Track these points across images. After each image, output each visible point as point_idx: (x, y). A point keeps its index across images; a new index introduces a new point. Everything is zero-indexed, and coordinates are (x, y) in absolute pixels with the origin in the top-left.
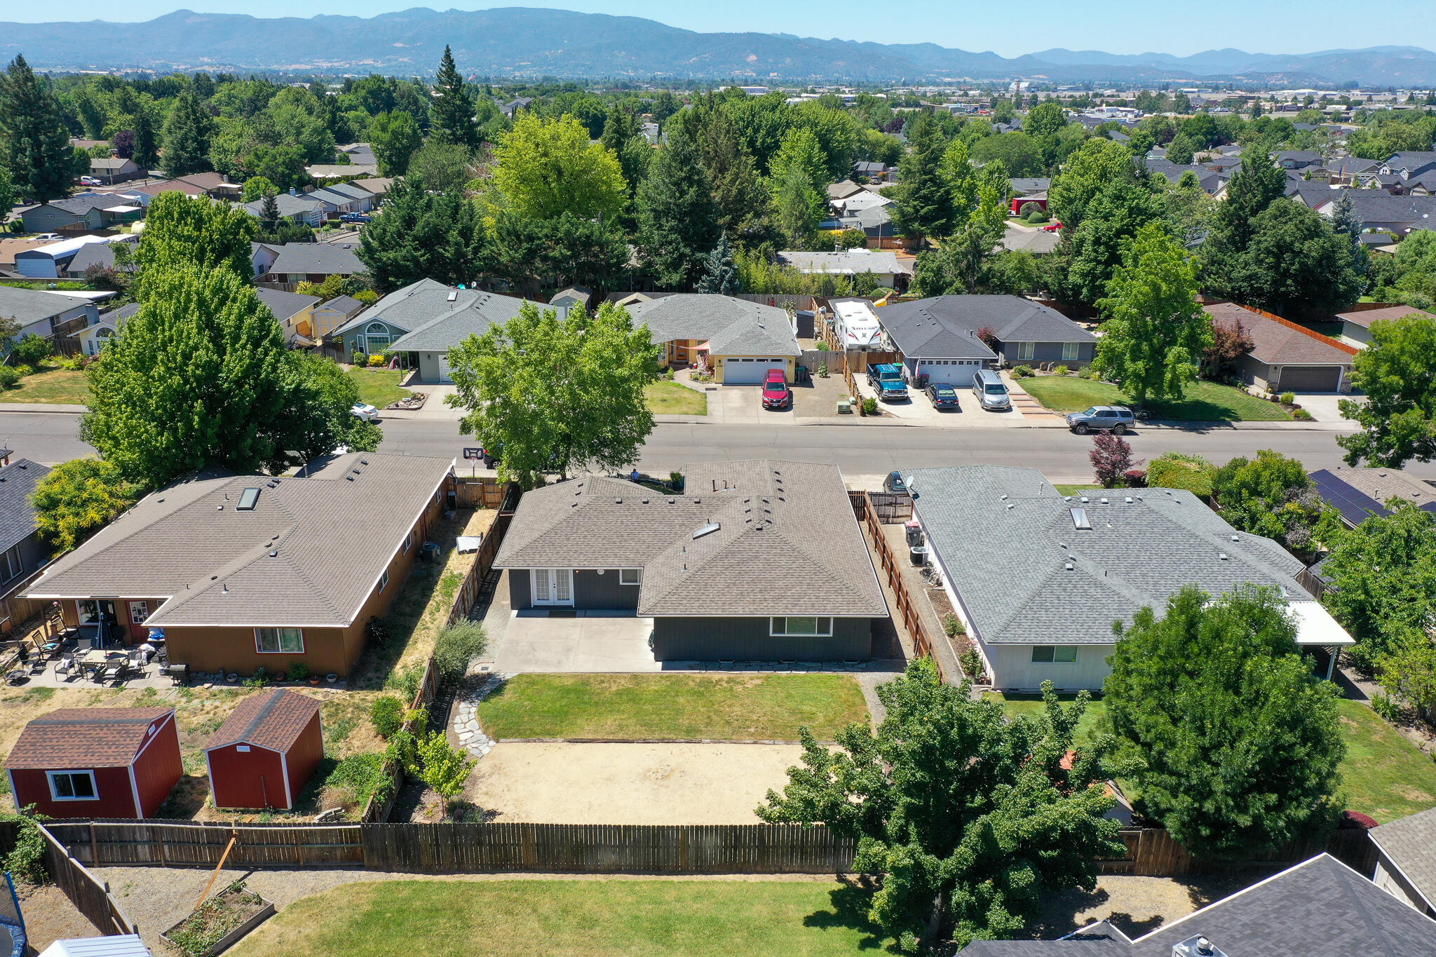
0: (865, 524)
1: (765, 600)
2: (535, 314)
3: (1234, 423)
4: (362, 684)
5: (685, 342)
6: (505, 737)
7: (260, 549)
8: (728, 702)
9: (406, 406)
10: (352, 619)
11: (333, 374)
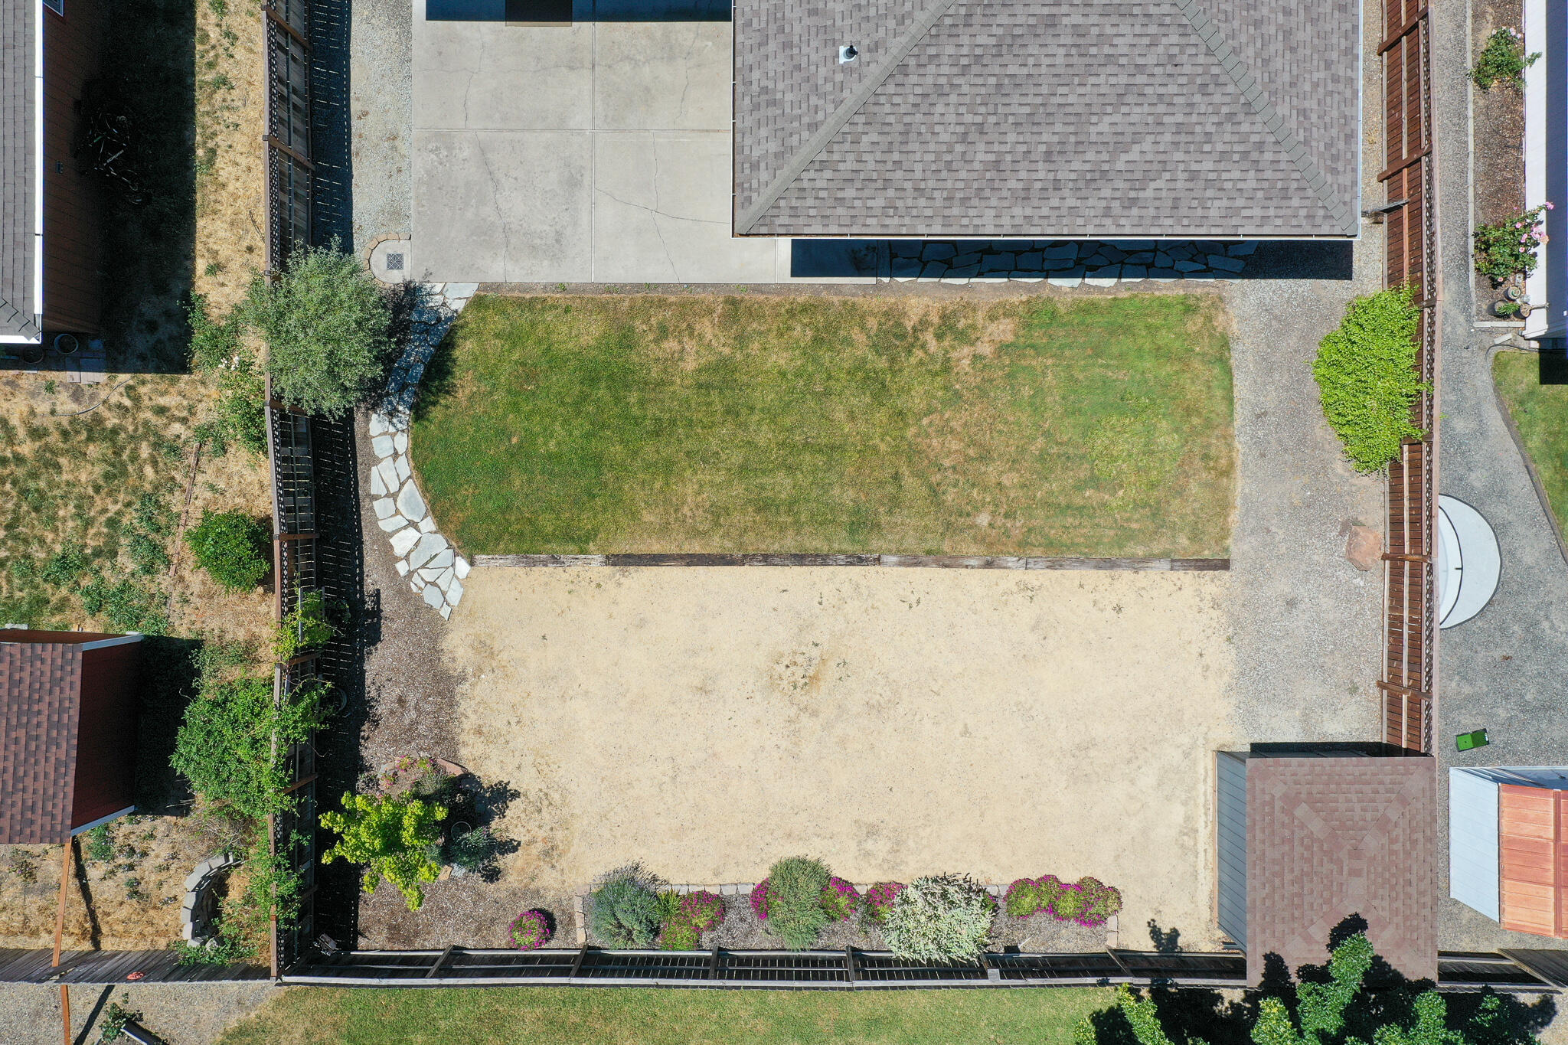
1: (1057, 186)
8: (937, 419)
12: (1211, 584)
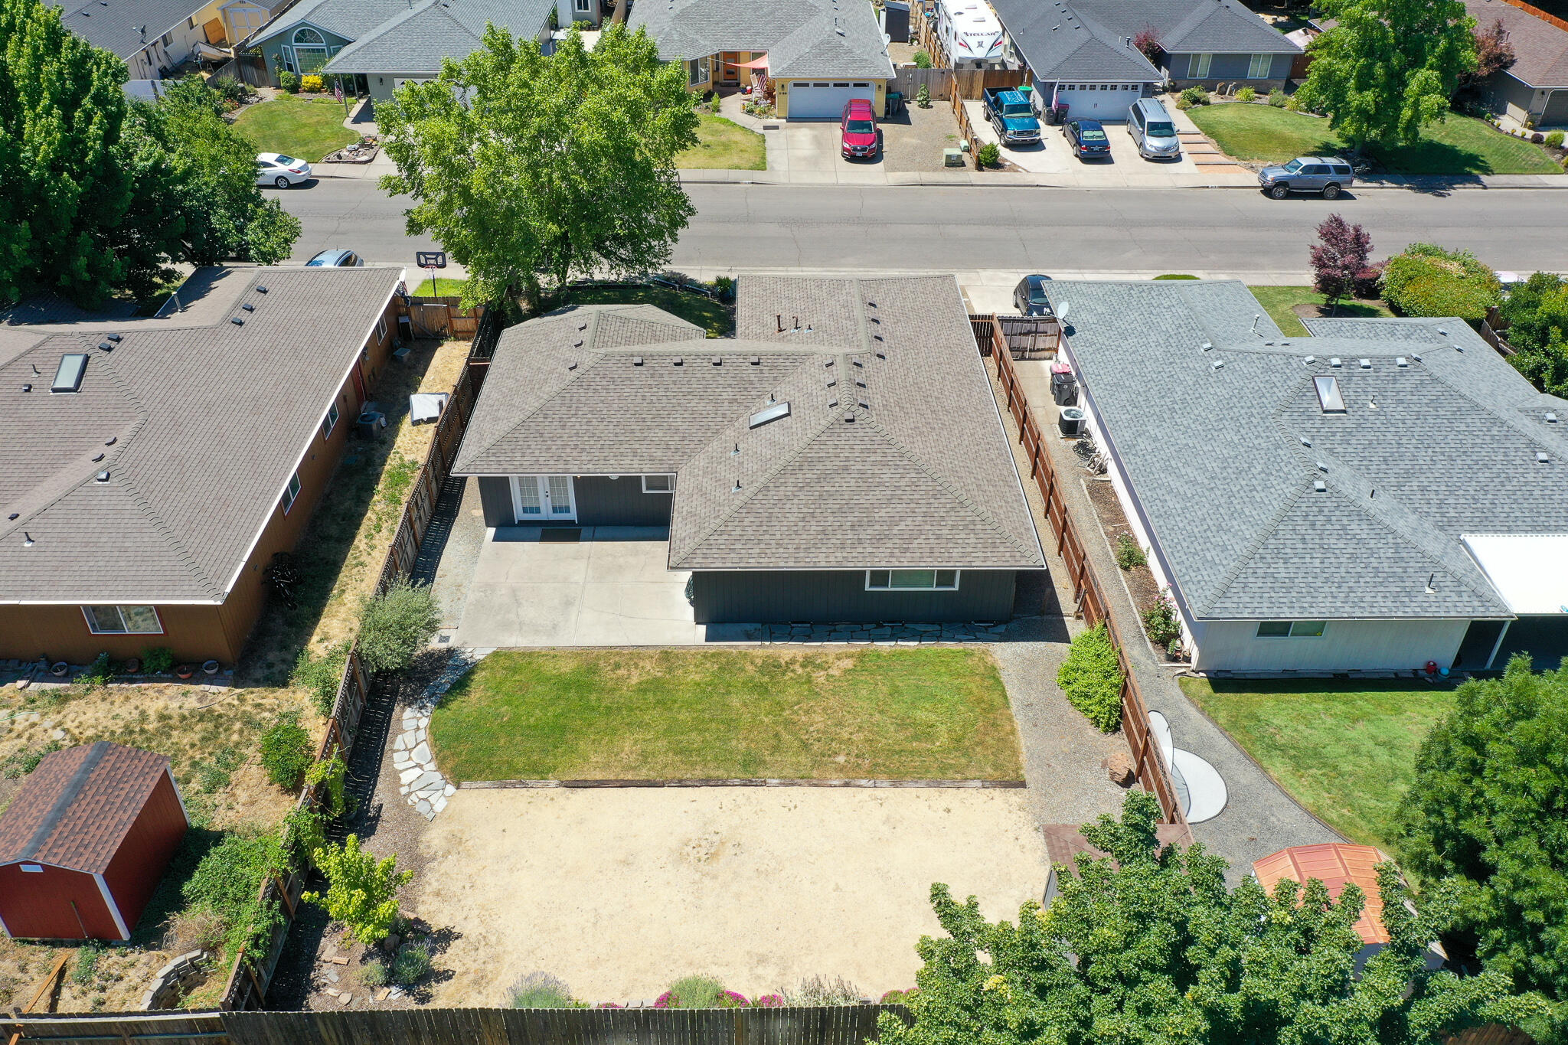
0: (991, 361)
1: (860, 542)
2: (507, 46)
3: (1484, 178)
4: (259, 674)
5: (735, 56)
6: (469, 778)
7: (83, 467)
8: (804, 706)
9: (351, 157)
10: (229, 589)
11: (216, 136)
12: (1014, 797)
